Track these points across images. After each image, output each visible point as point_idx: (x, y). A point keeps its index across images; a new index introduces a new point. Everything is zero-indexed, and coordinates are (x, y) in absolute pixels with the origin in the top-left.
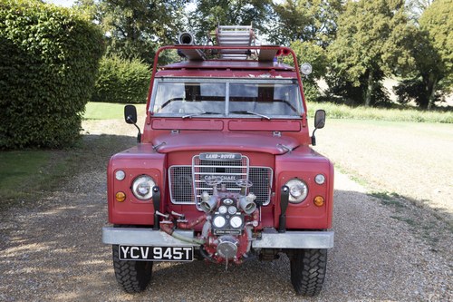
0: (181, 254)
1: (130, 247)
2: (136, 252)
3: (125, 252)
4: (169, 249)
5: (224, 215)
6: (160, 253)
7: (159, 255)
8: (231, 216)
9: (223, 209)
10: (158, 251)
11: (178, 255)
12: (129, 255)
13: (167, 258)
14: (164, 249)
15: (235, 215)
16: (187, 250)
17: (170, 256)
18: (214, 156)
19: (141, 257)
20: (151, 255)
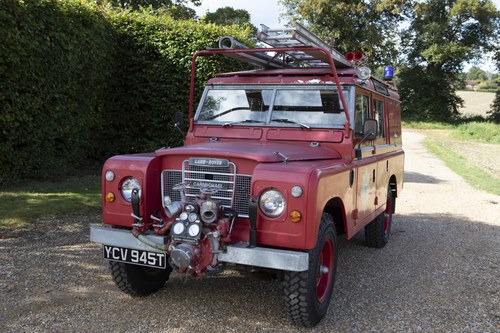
0: (155, 260)
1: (113, 247)
2: (118, 254)
3: (108, 252)
4: (144, 254)
5: (184, 222)
6: (137, 256)
7: (135, 259)
9: (184, 216)
10: (135, 254)
11: (152, 261)
12: (111, 255)
13: (143, 263)
14: (141, 252)
15: (194, 223)
16: (161, 256)
17: (145, 261)
18: (202, 162)
19: (121, 259)
20: (129, 257)
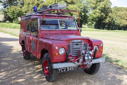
0: (74, 68)
1: (61, 68)
2: (63, 70)
3: (60, 70)
4: (71, 68)
5: (87, 56)
6: (69, 69)
7: (68, 70)
8: (89, 56)
10: (68, 68)
11: (73, 69)
12: (60, 71)
13: (70, 70)
14: (70, 67)
16: (75, 67)
17: (71, 69)
18: (76, 41)
19: (64, 71)
20: (66, 70)
